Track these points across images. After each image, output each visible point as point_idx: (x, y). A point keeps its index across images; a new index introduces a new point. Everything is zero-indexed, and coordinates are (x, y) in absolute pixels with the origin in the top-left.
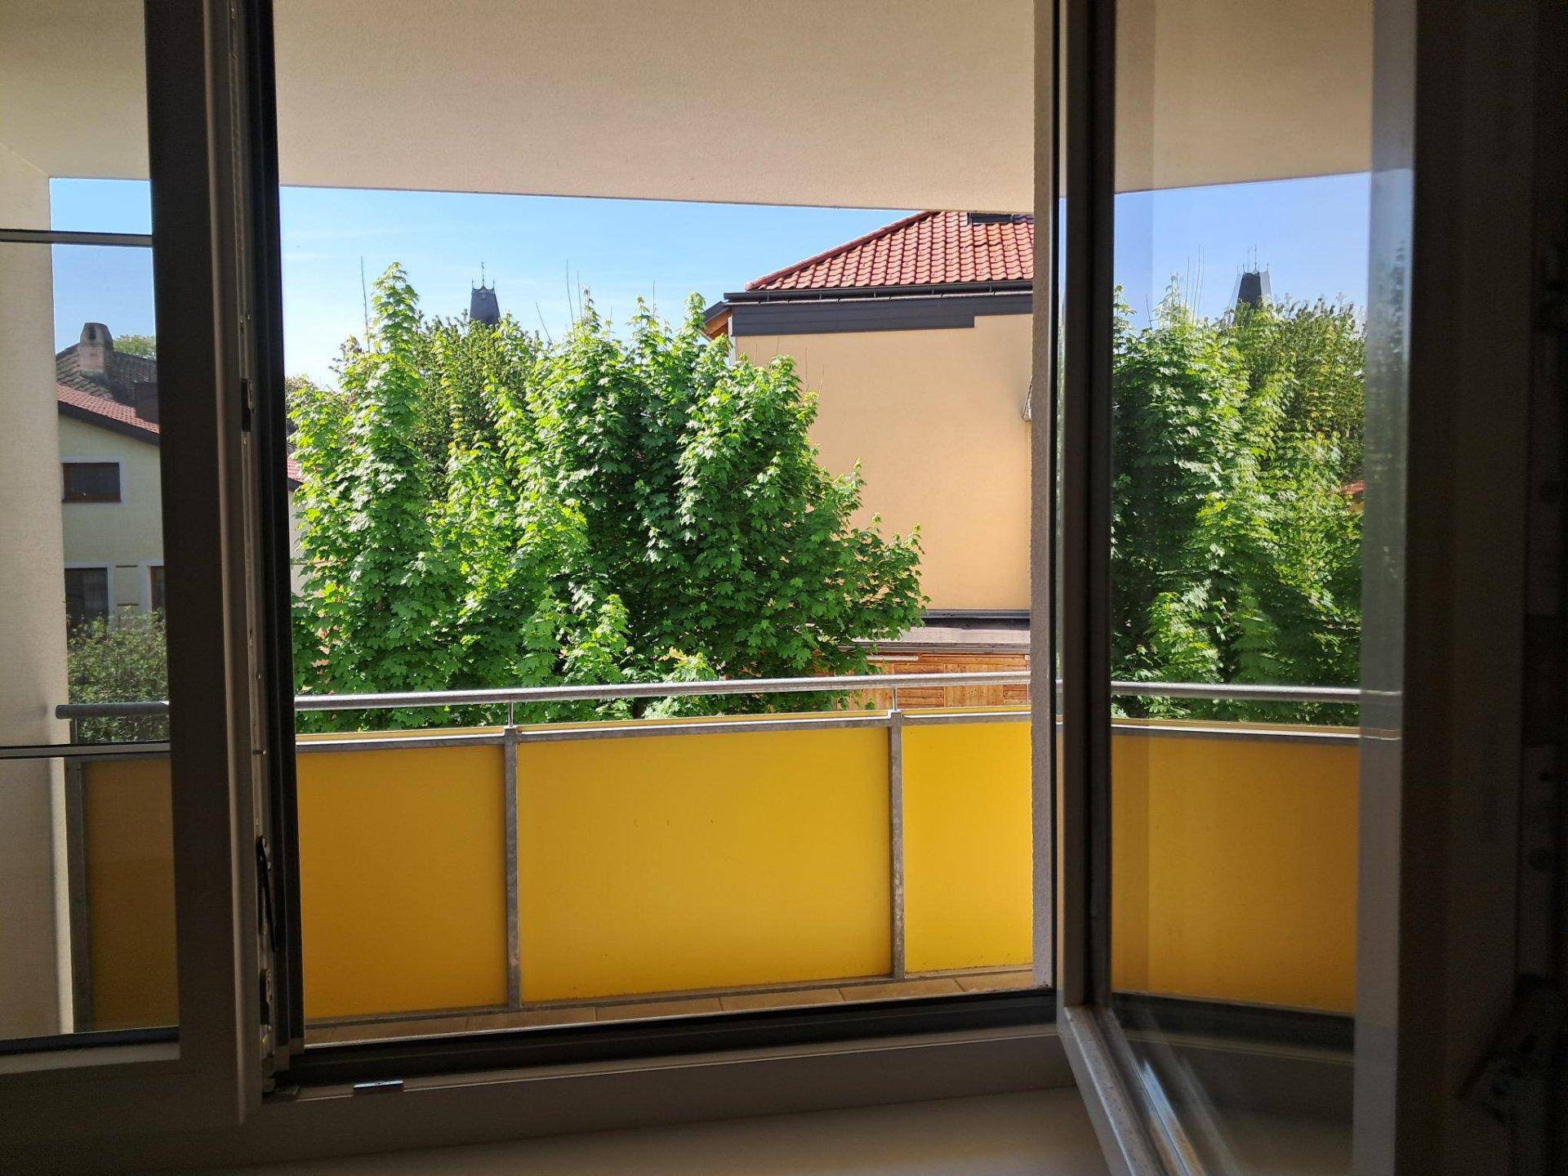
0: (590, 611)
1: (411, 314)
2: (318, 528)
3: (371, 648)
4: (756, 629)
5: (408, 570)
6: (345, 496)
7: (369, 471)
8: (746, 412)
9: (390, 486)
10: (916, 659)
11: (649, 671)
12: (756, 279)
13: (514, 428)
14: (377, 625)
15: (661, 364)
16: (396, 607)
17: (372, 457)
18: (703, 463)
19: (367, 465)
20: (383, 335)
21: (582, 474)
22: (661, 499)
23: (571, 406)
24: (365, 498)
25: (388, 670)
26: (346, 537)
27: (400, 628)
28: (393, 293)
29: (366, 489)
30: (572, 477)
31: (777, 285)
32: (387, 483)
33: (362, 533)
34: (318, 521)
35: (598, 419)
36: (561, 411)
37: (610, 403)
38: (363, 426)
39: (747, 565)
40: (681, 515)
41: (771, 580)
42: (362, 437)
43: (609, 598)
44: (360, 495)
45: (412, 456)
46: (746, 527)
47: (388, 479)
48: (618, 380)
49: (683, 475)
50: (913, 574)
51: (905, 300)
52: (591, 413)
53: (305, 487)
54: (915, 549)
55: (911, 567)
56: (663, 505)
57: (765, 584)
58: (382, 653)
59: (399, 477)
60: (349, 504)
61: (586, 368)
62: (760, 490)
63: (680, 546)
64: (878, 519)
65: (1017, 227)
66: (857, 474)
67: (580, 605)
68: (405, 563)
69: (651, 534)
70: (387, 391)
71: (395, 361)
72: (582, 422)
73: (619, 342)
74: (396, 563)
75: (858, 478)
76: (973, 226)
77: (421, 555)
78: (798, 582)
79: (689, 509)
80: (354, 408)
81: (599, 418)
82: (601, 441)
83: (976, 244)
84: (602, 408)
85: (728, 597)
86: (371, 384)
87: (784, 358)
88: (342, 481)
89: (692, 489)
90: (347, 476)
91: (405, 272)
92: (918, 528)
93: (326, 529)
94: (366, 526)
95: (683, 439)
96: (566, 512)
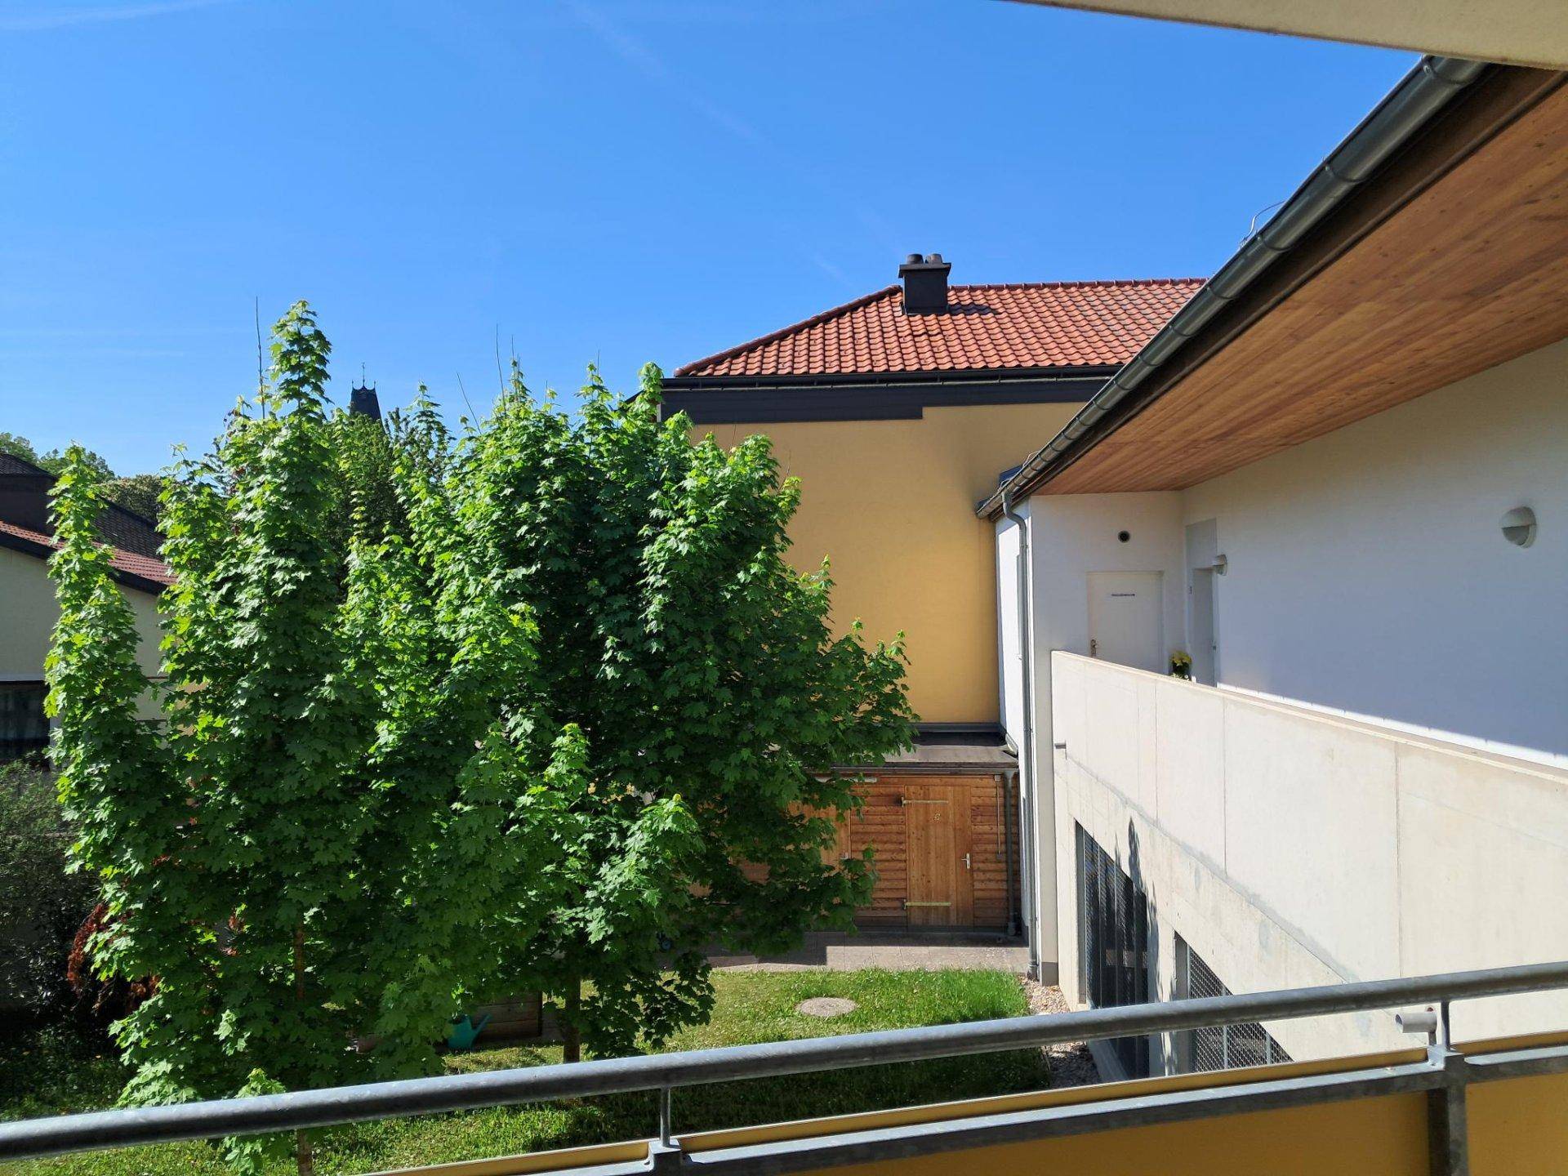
0: (529, 741)
1: (321, 367)
2: (190, 643)
3: (258, 801)
4: (734, 759)
5: (311, 699)
6: (228, 601)
7: (261, 568)
8: (721, 500)
9: (289, 587)
10: (874, 780)
11: (606, 817)
12: (685, 365)
13: (431, 519)
14: (268, 771)
15: (615, 443)
16: (292, 748)
17: (265, 550)
18: (674, 557)
19: (258, 560)
20: (283, 392)
21: (521, 572)
22: (620, 601)
23: (508, 491)
24: (256, 603)
25: (280, 831)
26: (227, 653)
27: (299, 775)
28: (298, 339)
29: (256, 591)
30: (510, 576)
31: (708, 371)
32: (285, 583)
33: (250, 649)
34: (191, 634)
35: (542, 507)
36: (494, 497)
37: (555, 486)
38: (254, 509)
39: (723, 682)
40: (646, 621)
41: (751, 698)
42: (252, 524)
43: (566, 727)
44: (248, 599)
45: (318, 548)
46: (721, 635)
47: (287, 578)
48: (565, 461)
49: (647, 573)
50: (899, 688)
51: (847, 388)
52: (533, 499)
53: (175, 588)
54: (900, 659)
55: (895, 681)
56: (623, 609)
57: (744, 704)
58: (271, 808)
59: (302, 575)
60: (232, 611)
61: (524, 447)
62: (741, 591)
63: (644, 659)
64: (859, 625)
65: (954, 318)
66: (826, 573)
67: (518, 733)
68: (306, 689)
69: (608, 644)
70: (287, 464)
71: (299, 426)
72: (523, 509)
73: (565, 416)
74: (293, 689)
75: (827, 577)
76: (909, 316)
77: (329, 678)
78: (784, 701)
79: (656, 614)
80: (241, 488)
81: (543, 505)
82: (544, 532)
83: (915, 333)
84: (546, 493)
85: (700, 721)
86: (266, 454)
87: (759, 438)
88: (225, 580)
89: (659, 590)
90: (231, 574)
91: (314, 314)
92: (902, 635)
93: (203, 642)
94: (256, 640)
95: (645, 531)
96: (515, 620)
